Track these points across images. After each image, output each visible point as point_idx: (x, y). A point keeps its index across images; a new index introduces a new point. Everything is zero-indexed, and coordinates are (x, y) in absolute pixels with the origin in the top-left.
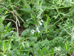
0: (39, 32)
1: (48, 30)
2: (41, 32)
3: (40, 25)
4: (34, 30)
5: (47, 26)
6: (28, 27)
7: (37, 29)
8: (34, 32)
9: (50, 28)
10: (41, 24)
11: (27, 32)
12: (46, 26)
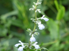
0: (37, 47)
1: (61, 42)
2: (41, 46)
3: (39, 31)
4: (22, 44)
5: (59, 32)
6: (8, 34)
7: (32, 39)
8: (23, 47)
9: (66, 37)
10: (41, 27)
11: (5, 48)
12: (55, 33)
